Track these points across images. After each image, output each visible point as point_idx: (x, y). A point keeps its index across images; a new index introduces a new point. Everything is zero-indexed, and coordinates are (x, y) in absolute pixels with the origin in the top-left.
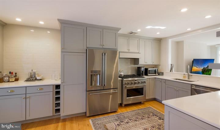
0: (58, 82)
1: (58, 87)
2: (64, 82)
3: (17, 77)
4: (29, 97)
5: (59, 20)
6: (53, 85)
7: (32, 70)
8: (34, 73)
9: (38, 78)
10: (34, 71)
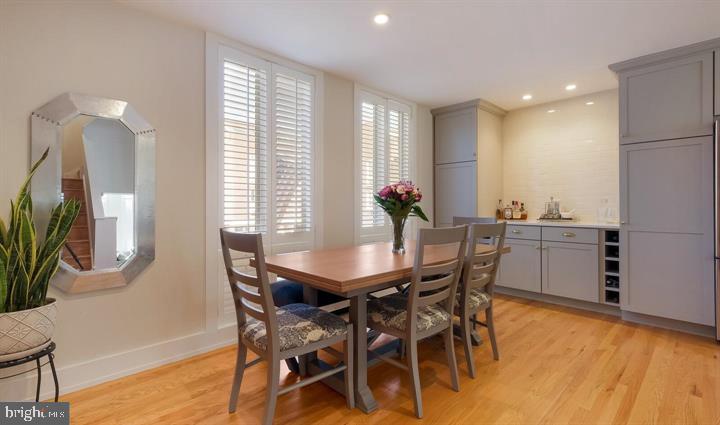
0: (614, 223)
1: (612, 235)
2: (629, 224)
3: (524, 212)
4: (548, 249)
5: (610, 67)
6: (599, 229)
7: (552, 198)
8: (557, 204)
9: (564, 215)
10: (554, 200)
